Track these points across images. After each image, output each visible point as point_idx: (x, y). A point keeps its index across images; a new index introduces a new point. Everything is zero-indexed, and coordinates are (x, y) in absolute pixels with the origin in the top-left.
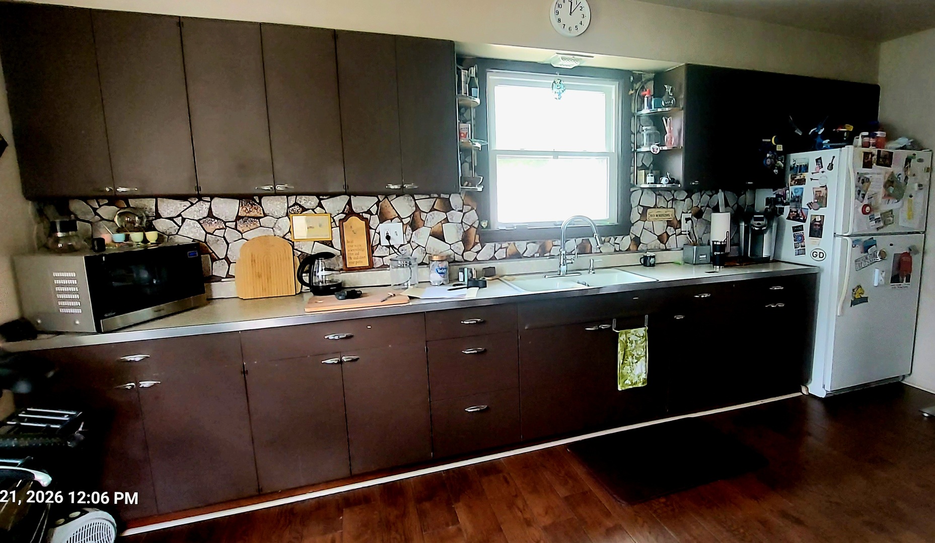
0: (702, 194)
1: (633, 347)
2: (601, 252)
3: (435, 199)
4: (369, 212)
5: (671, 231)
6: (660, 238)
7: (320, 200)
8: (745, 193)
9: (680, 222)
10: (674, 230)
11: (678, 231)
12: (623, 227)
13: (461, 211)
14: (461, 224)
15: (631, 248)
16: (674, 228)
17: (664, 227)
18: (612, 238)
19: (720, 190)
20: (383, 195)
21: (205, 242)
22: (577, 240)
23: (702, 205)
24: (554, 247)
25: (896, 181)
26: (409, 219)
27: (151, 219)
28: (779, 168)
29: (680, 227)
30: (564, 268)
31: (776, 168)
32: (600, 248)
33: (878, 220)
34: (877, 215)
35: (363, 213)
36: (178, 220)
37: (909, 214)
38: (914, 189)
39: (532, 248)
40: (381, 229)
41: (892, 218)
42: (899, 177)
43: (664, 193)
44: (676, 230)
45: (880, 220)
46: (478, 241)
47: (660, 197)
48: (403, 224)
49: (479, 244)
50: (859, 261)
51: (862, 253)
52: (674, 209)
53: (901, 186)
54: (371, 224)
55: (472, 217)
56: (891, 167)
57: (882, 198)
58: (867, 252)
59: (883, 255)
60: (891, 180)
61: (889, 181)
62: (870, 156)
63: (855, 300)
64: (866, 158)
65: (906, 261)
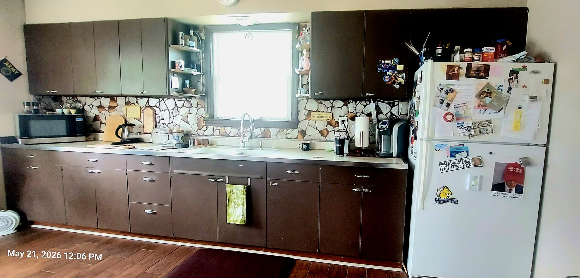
0: (357, 104)
1: (235, 197)
2: (277, 138)
3: (184, 101)
4: (155, 106)
5: (330, 128)
6: (321, 132)
7: (137, 99)
9: (338, 123)
10: (332, 128)
11: (336, 129)
12: (295, 124)
13: (196, 108)
14: (196, 115)
15: (298, 137)
16: (333, 126)
17: (324, 125)
18: (285, 130)
19: (372, 101)
20: (161, 98)
23: (357, 112)
24: (246, 132)
25: (495, 92)
26: (172, 110)
27: (83, 105)
28: (400, 84)
29: (338, 126)
30: (242, 144)
31: (397, 83)
32: (276, 136)
33: (470, 128)
34: (468, 123)
35: (153, 106)
36: (91, 106)
37: (518, 126)
38: (522, 100)
39: (234, 131)
40: (160, 115)
41: (491, 128)
42: (499, 88)
43: (324, 102)
44: (335, 128)
45: (471, 128)
46: (205, 125)
47: (321, 104)
48: (170, 113)
49: (205, 126)
50: (445, 164)
51: (448, 157)
52: (333, 113)
53: (501, 97)
54: (156, 112)
55: (202, 111)
56: (487, 78)
57: (475, 108)
58: (455, 156)
59: (478, 162)
60: (487, 91)
61: (485, 92)
62: (456, 69)
63: (440, 199)
64: (451, 71)
65: (515, 172)
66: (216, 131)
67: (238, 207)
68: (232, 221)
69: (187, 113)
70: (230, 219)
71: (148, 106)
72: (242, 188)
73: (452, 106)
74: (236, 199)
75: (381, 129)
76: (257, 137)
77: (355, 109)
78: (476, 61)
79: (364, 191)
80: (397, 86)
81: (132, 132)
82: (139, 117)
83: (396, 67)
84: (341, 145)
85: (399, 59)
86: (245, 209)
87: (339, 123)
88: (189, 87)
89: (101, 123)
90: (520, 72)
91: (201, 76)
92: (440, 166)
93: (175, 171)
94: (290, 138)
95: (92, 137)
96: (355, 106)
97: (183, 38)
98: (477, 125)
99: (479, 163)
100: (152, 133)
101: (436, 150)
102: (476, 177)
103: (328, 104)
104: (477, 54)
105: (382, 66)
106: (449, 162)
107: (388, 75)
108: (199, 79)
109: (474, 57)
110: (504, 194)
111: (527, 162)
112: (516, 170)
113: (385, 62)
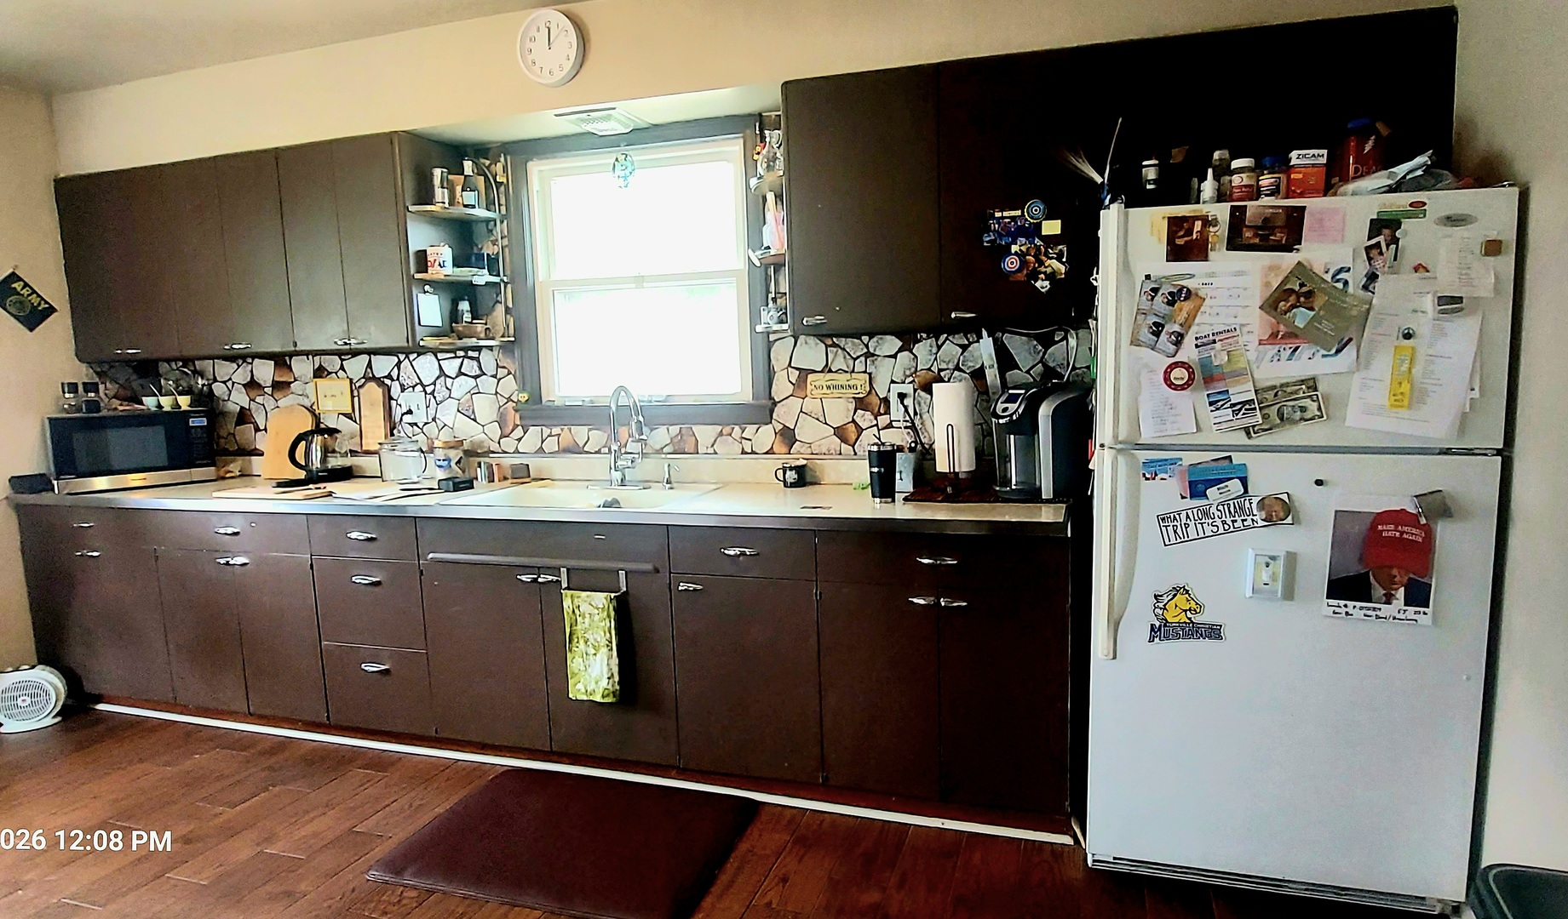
0: (939, 343)
1: (587, 625)
2: (716, 453)
3: (461, 359)
4: (389, 377)
5: (865, 418)
6: (840, 432)
7: (342, 360)
8: (1065, 338)
9: (886, 401)
10: (872, 417)
11: (883, 420)
12: (763, 409)
13: (494, 376)
14: (495, 396)
15: (775, 449)
16: (873, 413)
17: (848, 411)
18: (737, 428)
19: (985, 333)
20: (402, 353)
21: (249, 410)
23: (944, 366)
25: (1323, 290)
26: (433, 386)
27: (211, 382)
28: (1051, 277)
29: (888, 412)
30: (617, 475)
31: (1042, 276)
32: (712, 446)
33: (1247, 407)
34: (1241, 392)
35: (384, 377)
36: (229, 384)
37: (1402, 393)
38: (1415, 311)
39: (597, 438)
40: (404, 400)
41: (1316, 404)
42: (1338, 277)
43: (843, 343)
44: (879, 418)
45: (1253, 406)
46: (519, 423)
47: (835, 350)
48: (426, 393)
49: (520, 427)
50: (1175, 518)
51: (1183, 497)
52: (870, 374)
53: (1345, 306)
54: (392, 394)
55: (509, 385)
56: (1298, 250)
57: (1260, 344)
58: (1206, 495)
59: (1279, 511)
60: (1297, 288)
61: (1292, 291)
62: (1198, 225)
63: (1165, 626)
64: (1182, 233)
65: (1401, 539)
66: (549, 438)
67: (595, 654)
68: (583, 694)
69: (472, 392)
70: (577, 687)
71: (369, 378)
72: (605, 601)
73: (1189, 341)
74: (590, 632)
75: (1003, 417)
76: (660, 451)
77: (936, 359)
78: (1267, 195)
79: (943, 604)
80: (1043, 285)
81: (334, 451)
82: (349, 410)
83: (1039, 226)
84: (883, 470)
85: (1044, 202)
86: (615, 661)
87: (889, 401)
88: (470, 320)
89: (257, 429)
90: (1406, 224)
91: (502, 285)
92: (1162, 524)
93: (431, 555)
94: (753, 452)
95: (235, 467)
96: (934, 350)
97: (445, 185)
98: (1270, 395)
99: (1282, 515)
100: (381, 452)
101: (1147, 476)
102: (1273, 558)
103: (854, 346)
104: (1269, 174)
105: (997, 226)
106: (1190, 512)
107: (1016, 254)
108: (497, 296)
109: (1260, 183)
110: (1369, 609)
111: (1437, 506)
112: (1402, 533)
113: (1006, 214)
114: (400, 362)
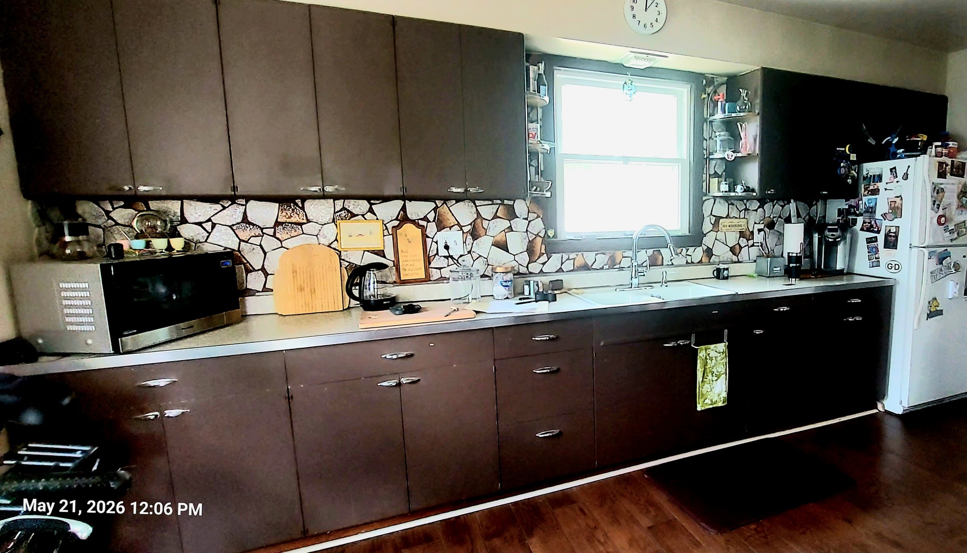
0: (774, 204)
1: (713, 364)
2: (672, 264)
4: (425, 219)
5: (743, 242)
6: (732, 249)
7: (371, 204)
8: (816, 204)
9: (752, 233)
10: (746, 241)
11: (751, 242)
14: (526, 233)
15: (703, 260)
16: (746, 239)
17: (736, 238)
18: (684, 249)
19: (792, 201)
22: (648, 251)
23: (775, 216)
24: (624, 258)
26: (470, 226)
28: (853, 178)
29: (753, 238)
30: (636, 281)
32: (671, 261)
35: (418, 219)
36: (208, 225)
39: (601, 259)
40: (440, 238)
41: (965, 230)
43: (737, 202)
45: (953, 231)
46: (544, 252)
47: (733, 206)
48: (463, 232)
49: (545, 255)
50: (935, 273)
51: (937, 265)
52: (746, 219)
54: (428, 232)
55: (538, 225)
56: (964, 177)
57: (956, 209)
58: (942, 263)
59: (957, 267)
60: (964, 190)
61: (962, 191)
62: (944, 166)
63: (931, 313)
64: (941, 168)
66: (567, 261)
67: (717, 380)
68: (710, 405)
69: (506, 231)
70: (705, 402)
71: (404, 219)
74: (715, 368)
75: (832, 238)
77: (771, 212)
82: (380, 247)
87: (754, 233)
89: (249, 269)
92: (932, 275)
93: (602, 342)
94: (692, 263)
96: (772, 207)
97: (536, 78)
103: (741, 205)
105: (837, 154)
106: (938, 270)
107: (843, 167)
113: (839, 149)
114: (437, 207)
